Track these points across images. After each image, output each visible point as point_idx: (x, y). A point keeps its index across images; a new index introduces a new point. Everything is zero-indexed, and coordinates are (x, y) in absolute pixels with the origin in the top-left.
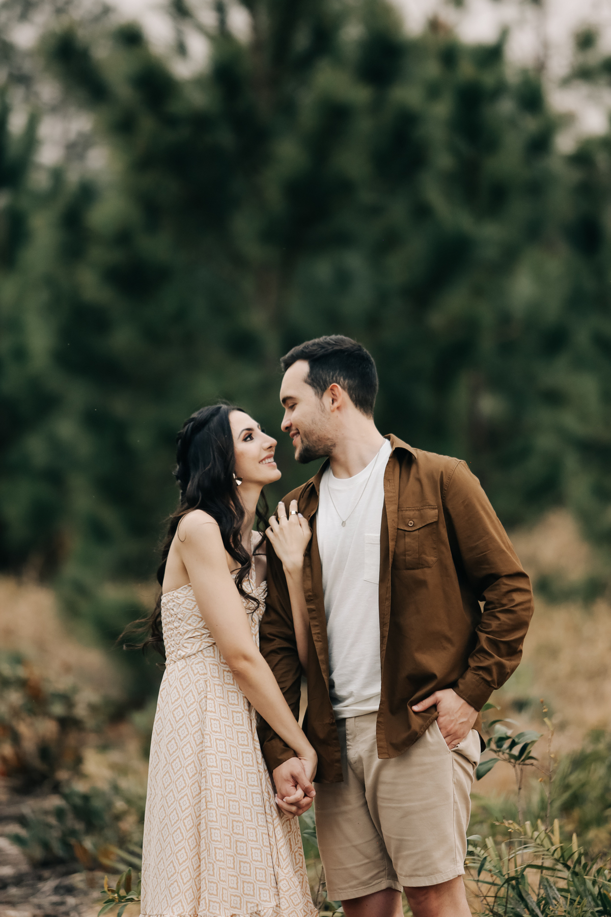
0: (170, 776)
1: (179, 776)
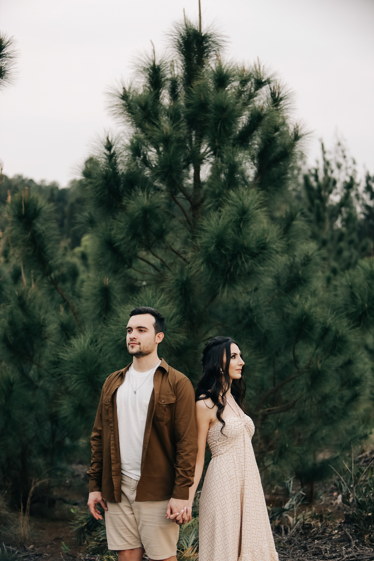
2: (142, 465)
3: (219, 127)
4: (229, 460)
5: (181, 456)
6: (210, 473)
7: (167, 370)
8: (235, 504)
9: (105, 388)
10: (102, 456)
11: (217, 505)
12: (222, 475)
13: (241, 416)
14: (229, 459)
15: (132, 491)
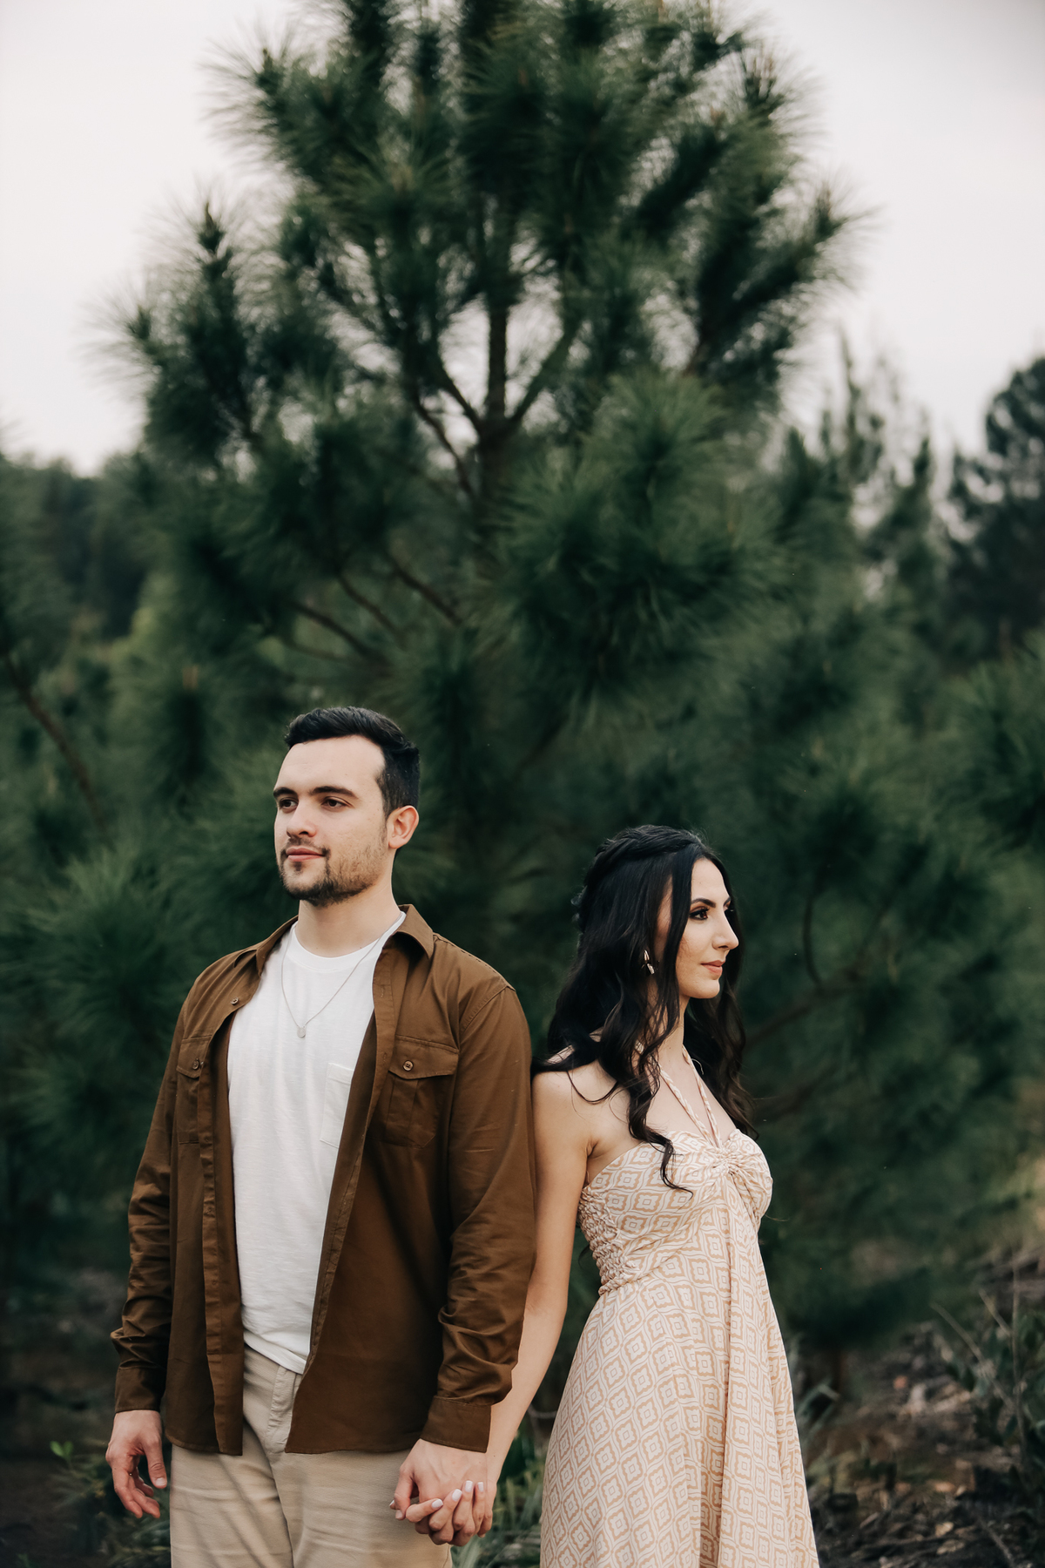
0: (592, 1476)
1: (610, 1476)
2: (317, 1312)
3: (576, 173)
4: (661, 1306)
5: (467, 1281)
6: (586, 1354)
7: (429, 949)
8: (681, 1479)
9: (189, 1013)
10: (168, 1274)
11: (609, 1481)
12: (632, 1362)
13: (718, 1137)
14: (662, 1302)
15: (276, 1412)
